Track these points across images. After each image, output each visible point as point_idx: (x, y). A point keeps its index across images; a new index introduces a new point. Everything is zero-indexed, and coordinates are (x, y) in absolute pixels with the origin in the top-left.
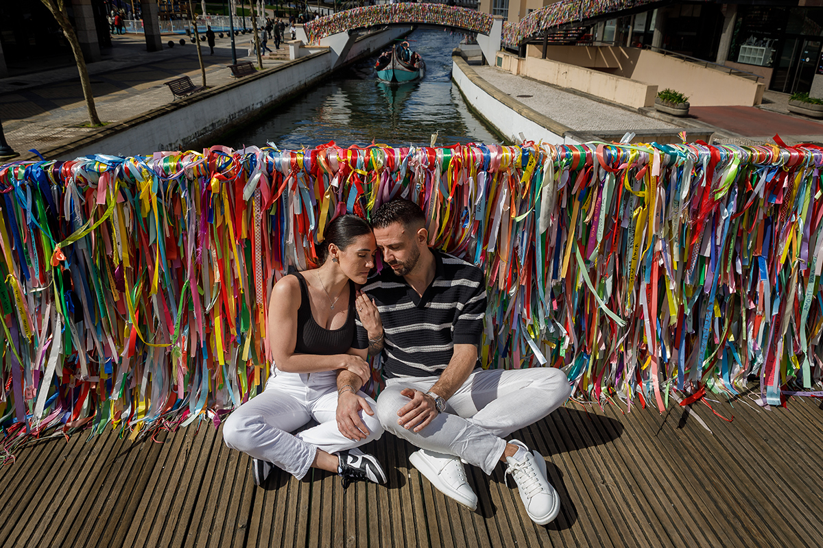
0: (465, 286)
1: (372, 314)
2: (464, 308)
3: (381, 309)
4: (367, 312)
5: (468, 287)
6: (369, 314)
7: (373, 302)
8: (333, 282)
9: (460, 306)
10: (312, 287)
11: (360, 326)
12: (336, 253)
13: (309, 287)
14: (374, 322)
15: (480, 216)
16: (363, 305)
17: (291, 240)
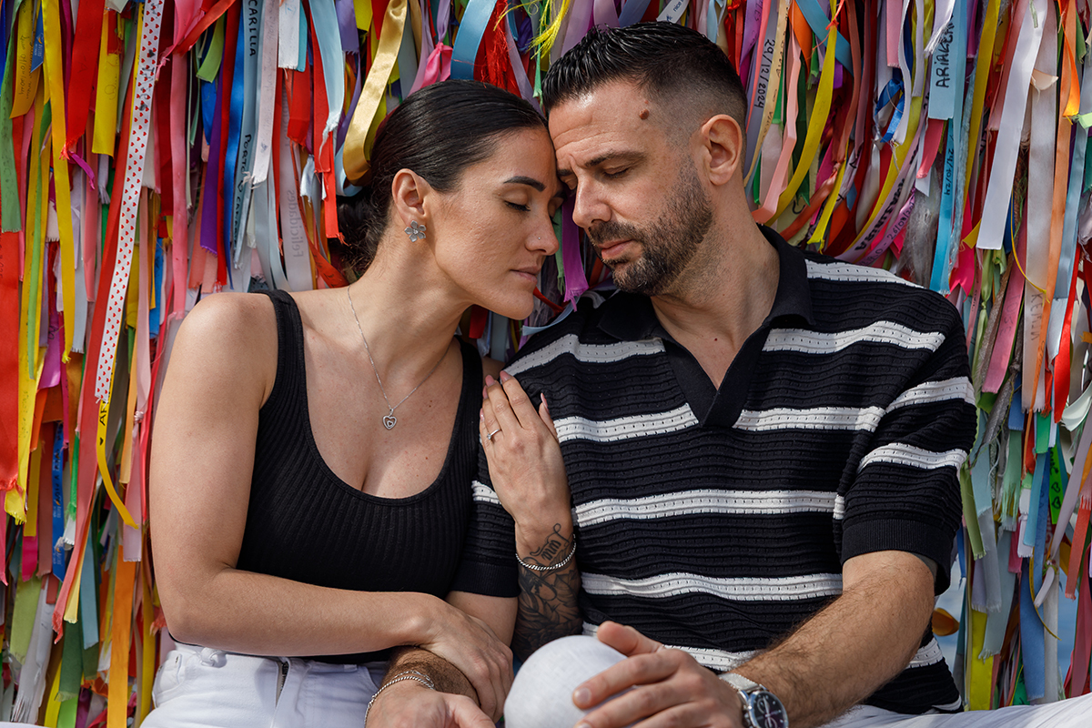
0: (888, 345)
1: (531, 449)
2: (884, 422)
3: (569, 428)
4: (513, 440)
5: (896, 347)
6: (520, 448)
7: (543, 406)
8: (403, 323)
9: (867, 418)
10: (320, 335)
11: (489, 505)
12: (419, 205)
13: (309, 336)
14: (538, 476)
15: (944, 105)
16: (505, 417)
17: (260, 170)
